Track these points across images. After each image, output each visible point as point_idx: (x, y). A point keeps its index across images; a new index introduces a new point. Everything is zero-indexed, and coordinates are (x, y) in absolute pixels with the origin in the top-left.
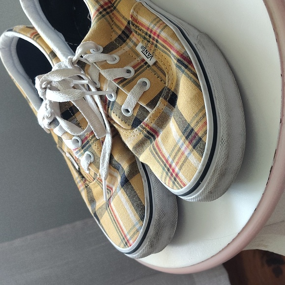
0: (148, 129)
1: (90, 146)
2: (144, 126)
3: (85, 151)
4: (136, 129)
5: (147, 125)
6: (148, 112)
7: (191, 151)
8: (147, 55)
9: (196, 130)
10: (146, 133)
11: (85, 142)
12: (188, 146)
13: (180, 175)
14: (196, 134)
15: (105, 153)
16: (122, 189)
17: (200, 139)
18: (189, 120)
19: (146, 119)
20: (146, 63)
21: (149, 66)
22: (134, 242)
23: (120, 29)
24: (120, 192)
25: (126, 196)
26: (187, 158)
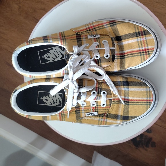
0: (119, 55)
1: (101, 88)
2: (117, 55)
3: (100, 94)
4: (115, 60)
5: (118, 54)
6: (114, 50)
7: (146, 37)
8: (94, 36)
9: (140, 31)
10: (119, 57)
11: (98, 90)
12: (143, 37)
13: (149, 47)
14: (141, 32)
15: (110, 83)
16: (129, 87)
17: (144, 31)
18: (134, 32)
19: (116, 52)
20: (97, 38)
21: (99, 38)
22: (152, 97)
23: (75, 39)
24: (129, 89)
25: (133, 87)
26: (146, 40)
